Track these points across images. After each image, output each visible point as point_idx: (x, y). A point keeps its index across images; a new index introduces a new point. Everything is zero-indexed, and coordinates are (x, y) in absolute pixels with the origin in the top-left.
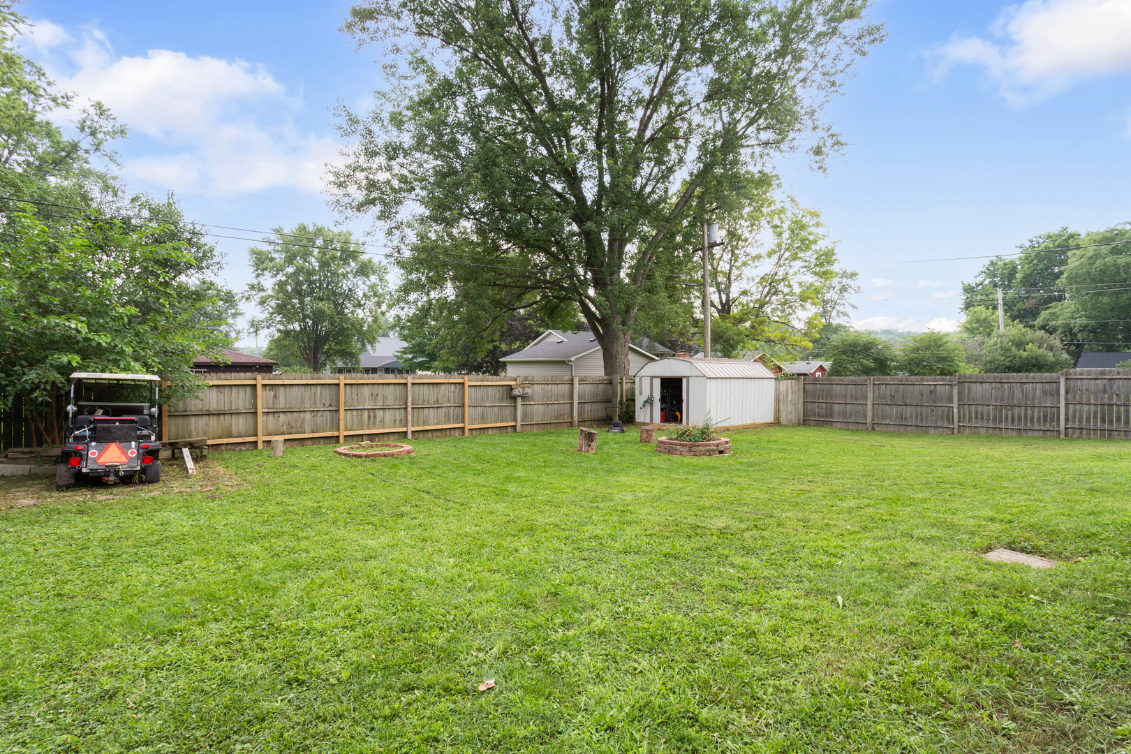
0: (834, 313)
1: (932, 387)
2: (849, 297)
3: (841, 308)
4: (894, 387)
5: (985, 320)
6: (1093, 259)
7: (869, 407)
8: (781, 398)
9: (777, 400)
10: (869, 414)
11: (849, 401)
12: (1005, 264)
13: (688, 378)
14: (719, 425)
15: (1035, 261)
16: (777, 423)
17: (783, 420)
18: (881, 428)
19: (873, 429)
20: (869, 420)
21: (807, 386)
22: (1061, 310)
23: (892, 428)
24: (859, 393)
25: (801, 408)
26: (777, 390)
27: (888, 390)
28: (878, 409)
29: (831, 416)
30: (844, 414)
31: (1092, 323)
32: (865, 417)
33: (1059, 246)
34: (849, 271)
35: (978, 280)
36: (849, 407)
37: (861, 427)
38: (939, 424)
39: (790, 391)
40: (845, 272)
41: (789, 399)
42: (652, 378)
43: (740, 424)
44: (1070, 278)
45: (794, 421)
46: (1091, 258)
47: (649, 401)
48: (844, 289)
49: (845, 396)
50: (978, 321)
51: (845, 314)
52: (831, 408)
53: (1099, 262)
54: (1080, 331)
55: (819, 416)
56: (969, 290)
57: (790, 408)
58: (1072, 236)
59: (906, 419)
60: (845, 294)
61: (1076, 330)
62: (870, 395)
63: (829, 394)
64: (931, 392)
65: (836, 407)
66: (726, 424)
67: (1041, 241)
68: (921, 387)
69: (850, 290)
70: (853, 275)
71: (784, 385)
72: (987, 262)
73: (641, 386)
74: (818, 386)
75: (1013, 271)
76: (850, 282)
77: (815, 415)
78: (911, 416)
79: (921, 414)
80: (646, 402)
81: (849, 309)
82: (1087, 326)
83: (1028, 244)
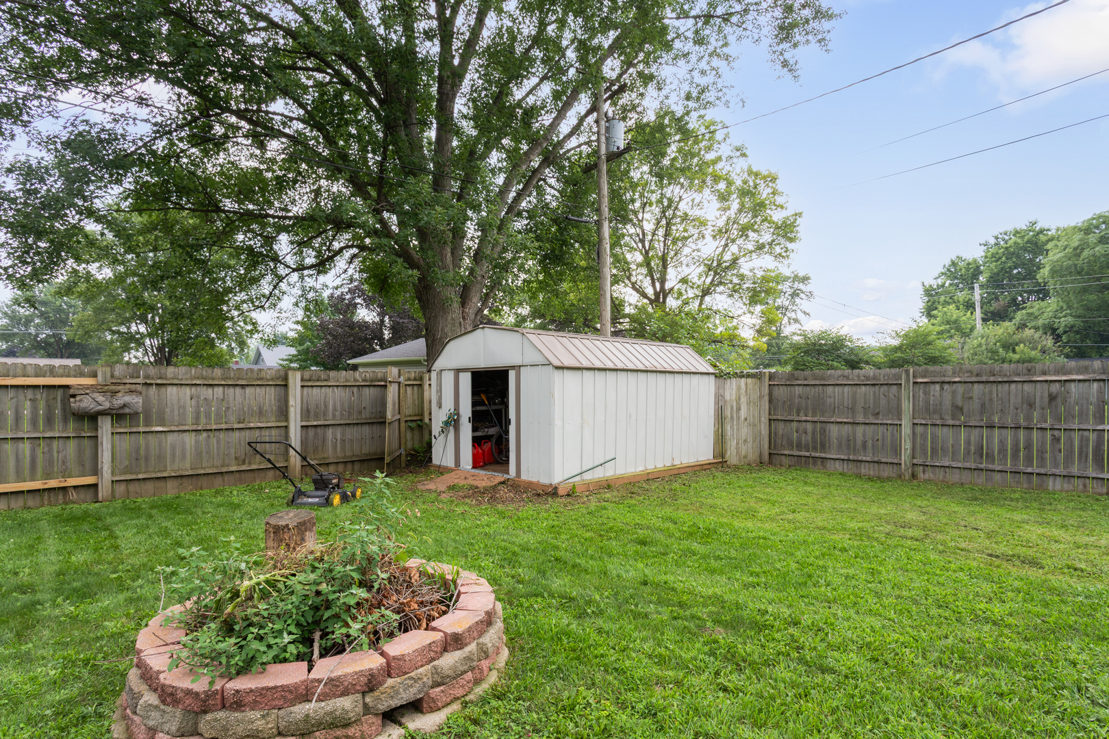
0: (785, 320)
1: (1055, 388)
2: (803, 303)
3: (793, 315)
4: (960, 389)
5: (956, 322)
6: (1078, 251)
7: (906, 430)
8: (728, 413)
9: (720, 418)
10: (907, 445)
11: (860, 419)
12: (969, 264)
13: (517, 368)
14: (588, 477)
15: (1004, 259)
16: (720, 463)
17: (732, 456)
18: (929, 475)
19: (914, 476)
20: (905, 457)
21: (776, 390)
22: (1039, 309)
23: (955, 477)
24: (883, 402)
25: (765, 431)
26: (719, 397)
27: (947, 397)
28: (924, 436)
29: (823, 447)
30: (849, 443)
31: (1079, 323)
32: (896, 450)
33: (1028, 242)
34: (801, 274)
35: (940, 281)
36: (860, 429)
37: (887, 471)
38: (1075, 470)
39: (743, 399)
40: (796, 276)
41: (743, 414)
42: (458, 371)
43: (640, 469)
44: (1054, 272)
45: (753, 457)
46: (1075, 249)
47: (453, 422)
48: (795, 294)
49: (852, 409)
50: (948, 323)
51: (796, 321)
52: (823, 431)
53: (1086, 253)
54: (1065, 332)
55: (799, 447)
56: (929, 292)
57: (745, 431)
58: (1041, 231)
59: (990, 457)
60: (798, 300)
61: (1060, 331)
62: (907, 406)
63: (818, 405)
64: (1052, 398)
65: (834, 430)
66: (608, 472)
67: (1007, 238)
68: (1027, 387)
69: (802, 295)
70: (805, 279)
71: (732, 388)
72: (948, 263)
73: (440, 391)
74: (798, 390)
75: (976, 272)
76: (801, 286)
77: (791, 445)
78: (1003, 450)
79: (1028, 446)
80: (447, 423)
81: (800, 316)
82: (1072, 327)
83: (993, 241)
